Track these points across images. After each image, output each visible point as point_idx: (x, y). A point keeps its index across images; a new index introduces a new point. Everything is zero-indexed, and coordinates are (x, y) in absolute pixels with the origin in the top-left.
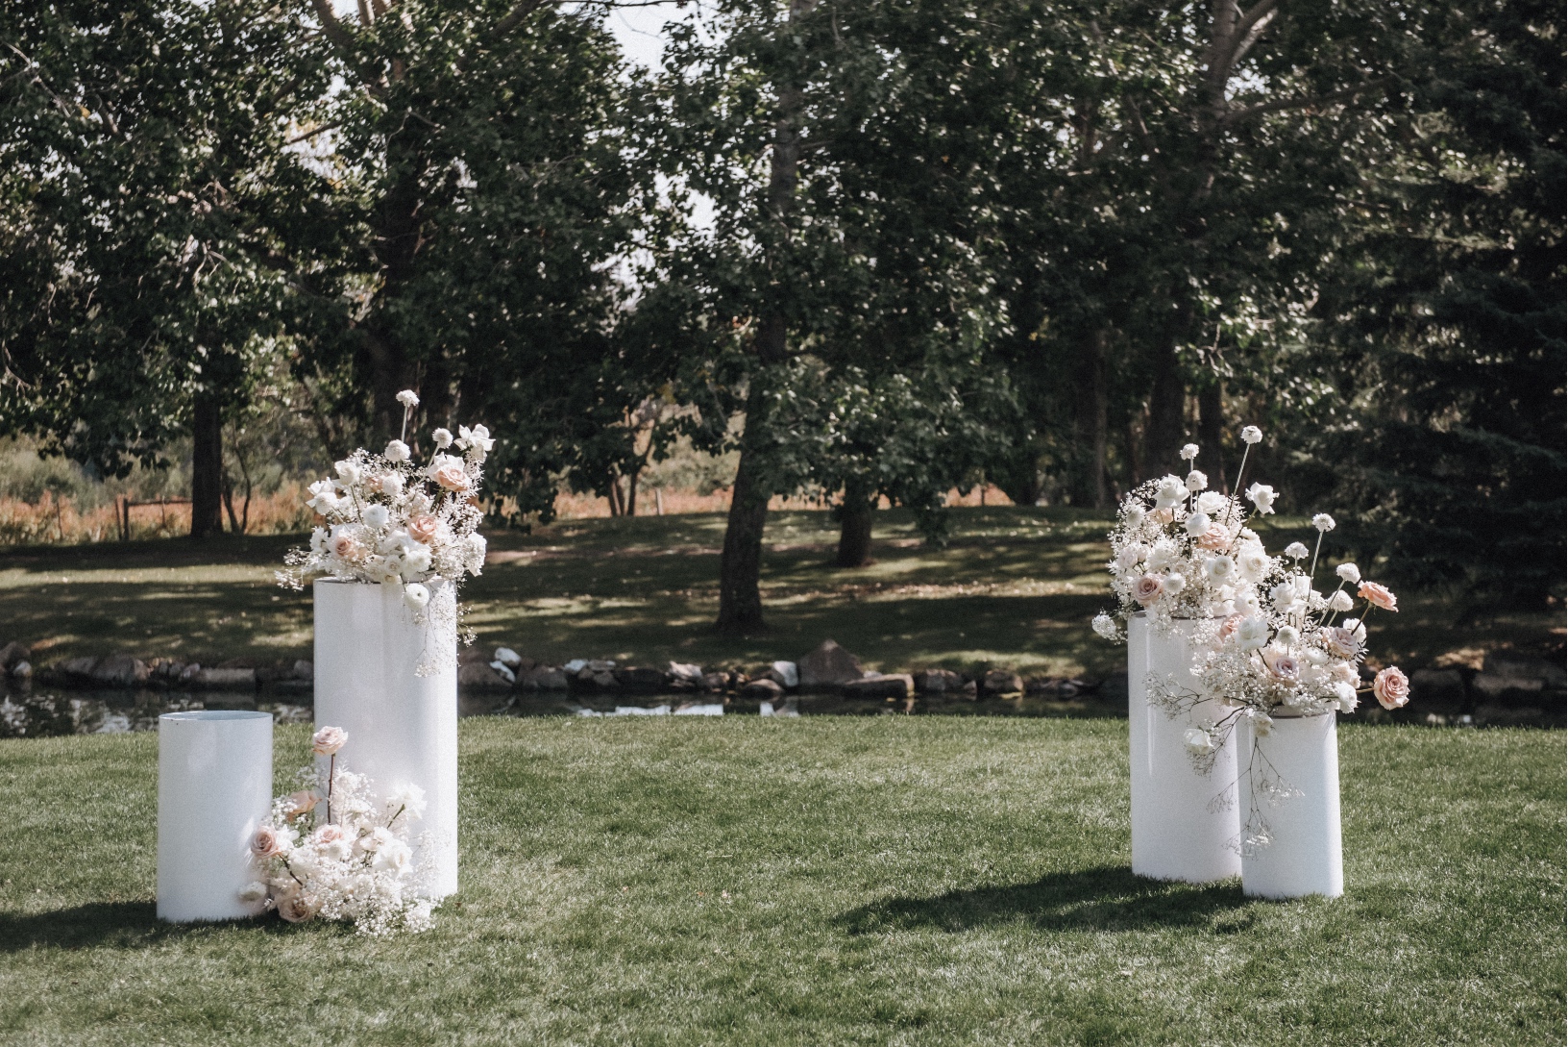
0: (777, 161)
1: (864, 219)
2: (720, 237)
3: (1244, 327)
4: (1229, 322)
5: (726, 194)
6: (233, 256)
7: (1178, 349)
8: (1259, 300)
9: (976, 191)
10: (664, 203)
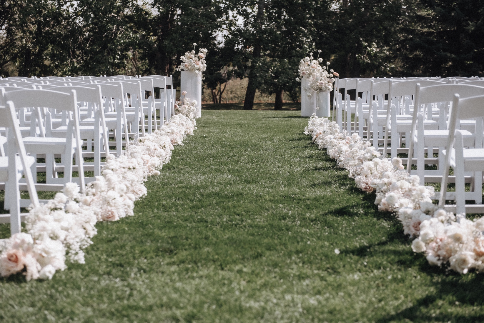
0: (259, 8)
1: (280, 22)
2: (245, 27)
3: (373, 50)
4: (369, 49)
5: (246, 15)
6: (127, 30)
7: (357, 55)
8: (377, 44)
9: (308, 16)
10: (231, 18)
